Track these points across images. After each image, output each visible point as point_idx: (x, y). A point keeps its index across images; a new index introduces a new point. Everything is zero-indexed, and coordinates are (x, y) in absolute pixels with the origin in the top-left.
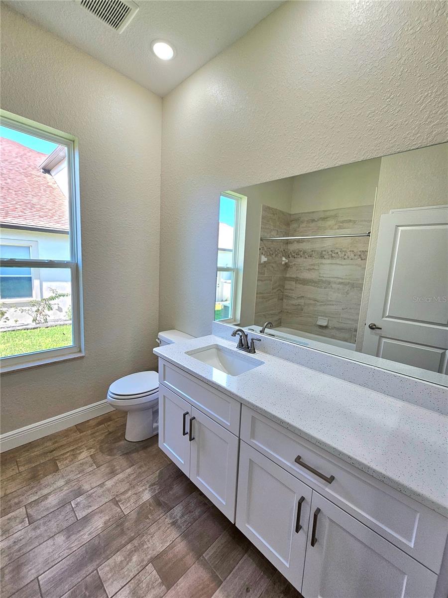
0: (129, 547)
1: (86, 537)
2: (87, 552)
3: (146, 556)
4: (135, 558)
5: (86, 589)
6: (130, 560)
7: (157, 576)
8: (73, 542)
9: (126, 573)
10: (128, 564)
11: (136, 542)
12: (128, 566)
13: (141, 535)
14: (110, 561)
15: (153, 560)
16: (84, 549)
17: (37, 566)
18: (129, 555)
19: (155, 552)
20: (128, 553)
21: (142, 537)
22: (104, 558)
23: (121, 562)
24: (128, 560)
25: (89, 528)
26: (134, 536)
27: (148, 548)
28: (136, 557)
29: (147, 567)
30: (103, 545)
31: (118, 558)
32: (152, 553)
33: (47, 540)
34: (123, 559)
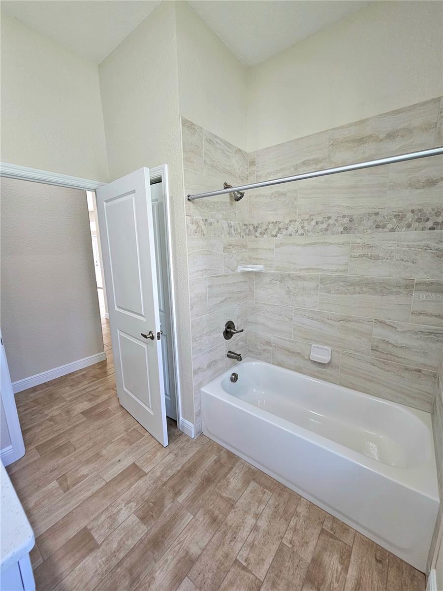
0: (121, 555)
1: (170, 557)
2: (163, 542)
3: (103, 549)
4: (115, 545)
5: (152, 516)
6: (119, 543)
7: (93, 535)
8: (180, 548)
9: (122, 531)
10: (122, 539)
11: (115, 562)
12: (121, 537)
13: (109, 570)
14: (138, 538)
15: (97, 546)
16: (166, 545)
17: (200, 524)
18: (121, 547)
19: (95, 555)
20: (122, 548)
21: (108, 568)
22: (144, 539)
23: (127, 540)
24: (122, 542)
25: (170, 569)
26: (117, 569)
27: (101, 558)
28: (114, 547)
29: (103, 540)
30: (149, 552)
31: (131, 543)
32: (98, 553)
33: (207, 546)
34: (126, 543)
